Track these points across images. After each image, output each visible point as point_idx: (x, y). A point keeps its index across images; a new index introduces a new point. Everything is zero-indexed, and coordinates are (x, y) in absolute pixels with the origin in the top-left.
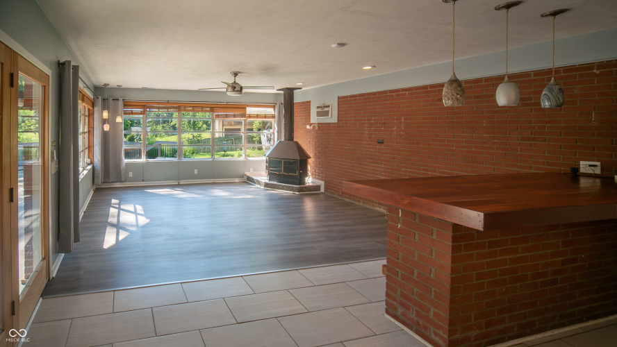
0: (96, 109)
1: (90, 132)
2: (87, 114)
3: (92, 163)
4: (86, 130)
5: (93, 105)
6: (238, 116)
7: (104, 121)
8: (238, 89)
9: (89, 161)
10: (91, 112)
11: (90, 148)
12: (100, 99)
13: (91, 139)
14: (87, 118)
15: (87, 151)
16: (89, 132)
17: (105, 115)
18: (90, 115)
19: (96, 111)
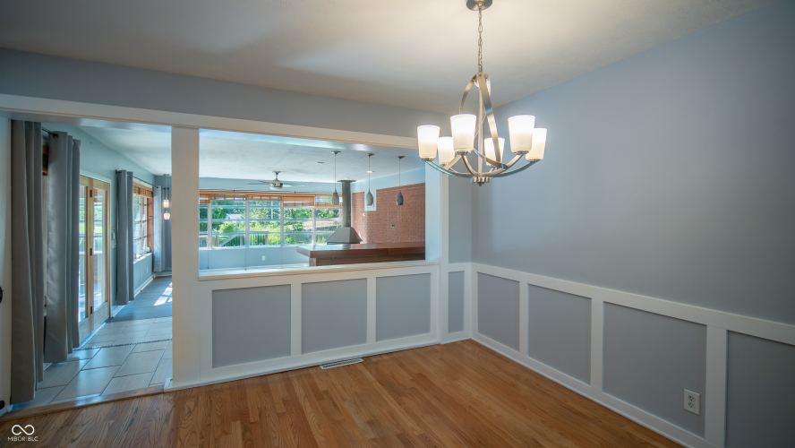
0: (155, 198)
1: (150, 220)
2: (146, 203)
3: (151, 251)
4: (145, 218)
5: (152, 194)
6: (307, 204)
7: (165, 210)
8: (278, 184)
9: (148, 249)
10: (150, 202)
11: (149, 236)
12: (160, 188)
13: (150, 227)
14: (146, 207)
15: (146, 239)
16: (148, 220)
17: (166, 204)
18: (150, 204)
19: (156, 200)
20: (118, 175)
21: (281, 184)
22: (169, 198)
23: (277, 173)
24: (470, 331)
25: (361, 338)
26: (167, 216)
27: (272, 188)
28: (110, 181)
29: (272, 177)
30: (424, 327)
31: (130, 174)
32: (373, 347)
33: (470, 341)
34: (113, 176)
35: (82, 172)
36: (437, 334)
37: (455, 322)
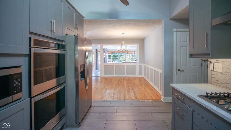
20: (96, 49)
22: (105, 53)
24: (143, 76)
25: (124, 74)
26: (104, 56)
28: (95, 51)
30: (135, 74)
31: (98, 49)
32: (125, 75)
33: (143, 77)
34: (96, 50)
36: (137, 75)
37: (140, 73)
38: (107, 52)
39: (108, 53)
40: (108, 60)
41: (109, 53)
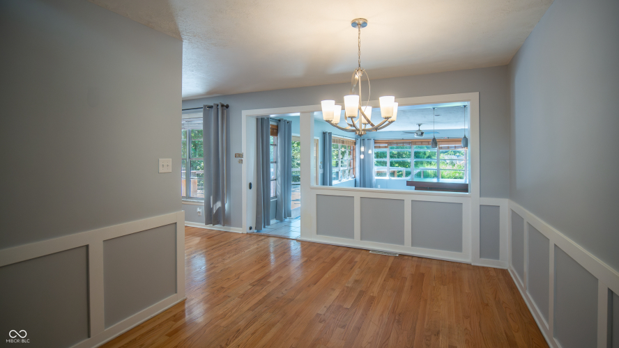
1: (354, 159)
3: (355, 177)
5: (355, 144)
8: (420, 133)
9: (353, 176)
10: (354, 148)
11: (354, 169)
13: (354, 163)
18: (354, 150)
19: (357, 147)
20: (324, 134)
21: (422, 133)
22: (364, 145)
23: (419, 125)
26: (362, 156)
27: (416, 136)
29: (416, 128)
31: (330, 134)
34: (321, 135)
35: (293, 134)
36: (468, 254)
38: (372, 142)
39: (375, 147)
40: (375, 169)
41: (380, 147)
